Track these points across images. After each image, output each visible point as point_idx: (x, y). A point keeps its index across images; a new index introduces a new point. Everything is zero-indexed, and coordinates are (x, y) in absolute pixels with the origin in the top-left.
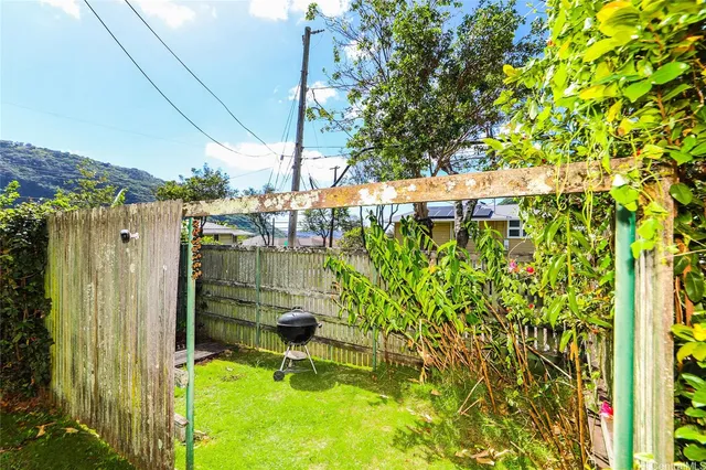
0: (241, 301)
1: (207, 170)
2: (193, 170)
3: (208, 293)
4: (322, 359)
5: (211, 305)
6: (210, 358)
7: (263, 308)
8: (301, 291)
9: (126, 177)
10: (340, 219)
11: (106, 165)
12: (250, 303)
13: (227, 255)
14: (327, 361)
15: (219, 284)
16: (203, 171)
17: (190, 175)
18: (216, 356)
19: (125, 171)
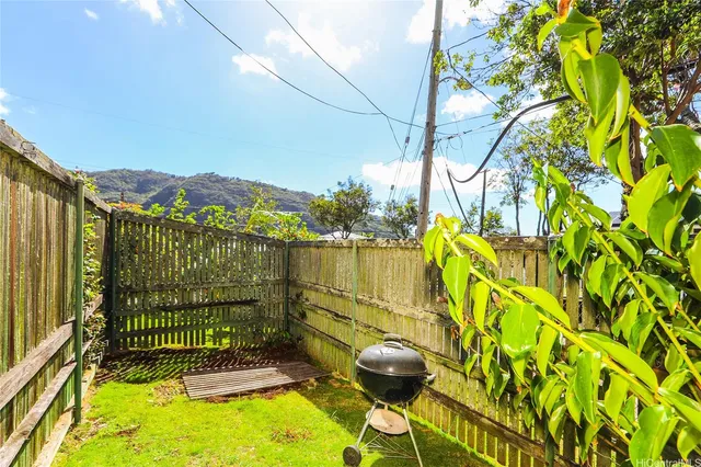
0: (337, 315)
1: (351, 185)
2: (339, 183)
3: (307, 300)
4: (440, 431)
5: (310, 314)
6: (286, 387)
7: (360, 328)
8: (409, 311)
9: (298, 199)
10: (491, 231)
11: (285, 190)
12: (345, 318)
13: (325, 253)
14: (448, 436)
15: (317, 290)
16: (348, 184)
17: (337, 189)
18: (296, 386)
19: (297, 193)
